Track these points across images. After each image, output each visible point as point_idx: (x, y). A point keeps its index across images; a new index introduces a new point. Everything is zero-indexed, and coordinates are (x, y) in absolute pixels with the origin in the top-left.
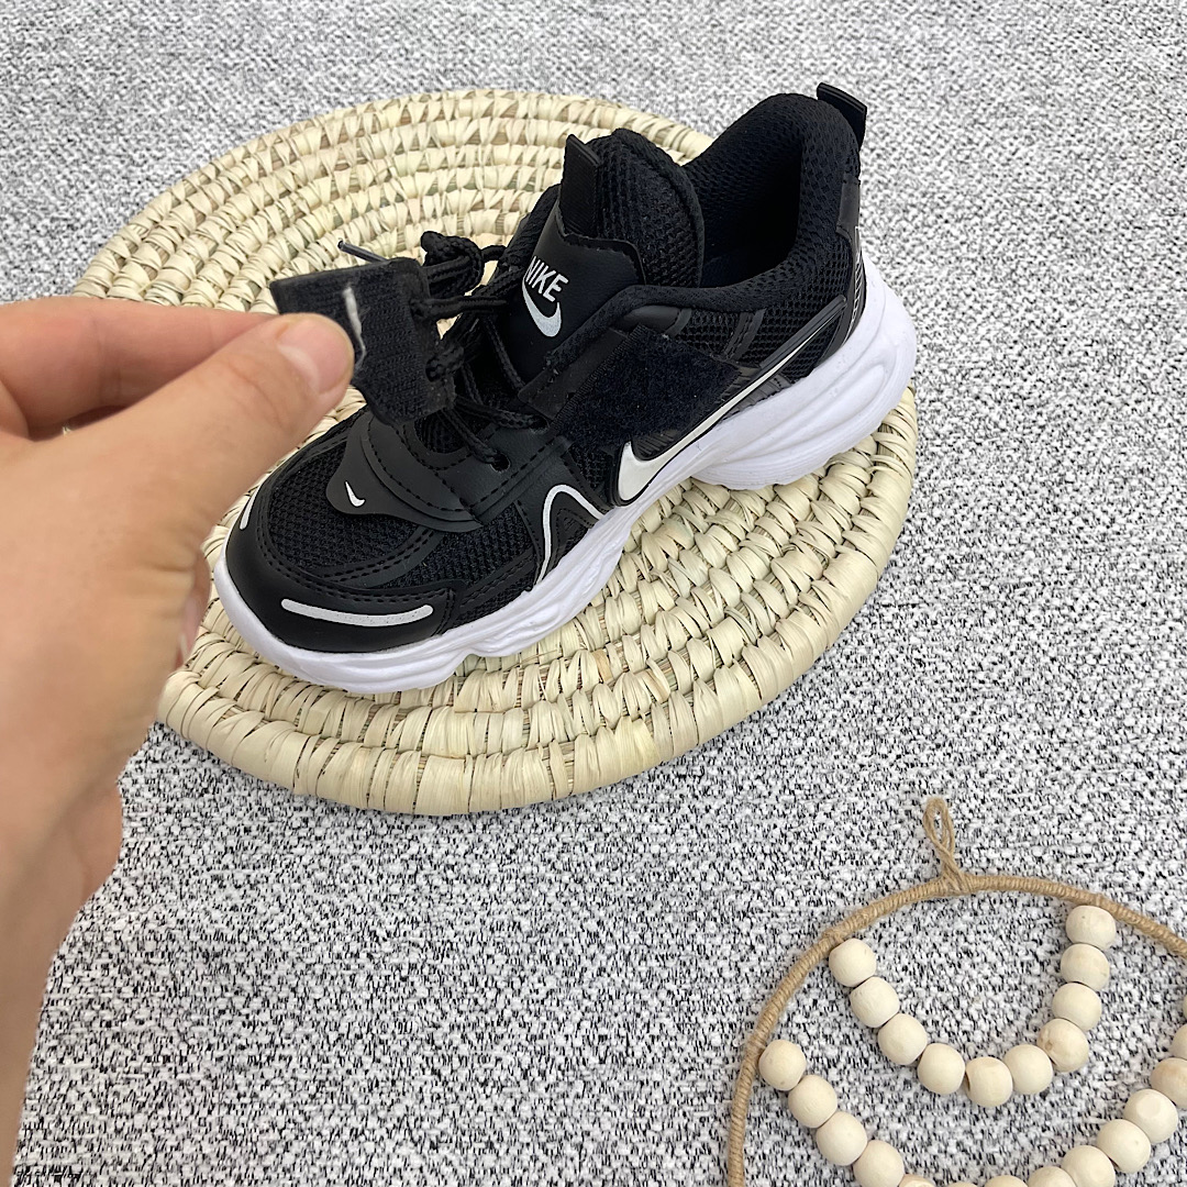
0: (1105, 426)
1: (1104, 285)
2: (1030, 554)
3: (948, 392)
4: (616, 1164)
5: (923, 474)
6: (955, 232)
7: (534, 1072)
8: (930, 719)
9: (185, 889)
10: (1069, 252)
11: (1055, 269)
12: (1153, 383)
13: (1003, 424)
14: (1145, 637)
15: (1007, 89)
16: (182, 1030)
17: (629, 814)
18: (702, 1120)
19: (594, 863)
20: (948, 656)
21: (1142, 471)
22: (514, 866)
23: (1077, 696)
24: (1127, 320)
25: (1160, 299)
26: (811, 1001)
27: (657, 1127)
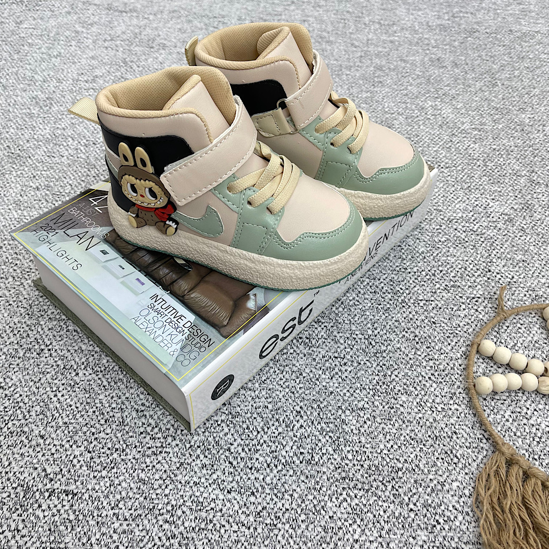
0: (508, 243)
1: (506, 194)
2: (479, 287)
3: (444, 227)
4: (307, 503)
5: (435, 255)
6: (446, 171)
7: (272, 465)
8: (438, 344)
9: (128, 384)
10: (491, 181)
11: (486, 187)
12: (526, 231)
13: (466, 239)
14: (527, 321)
15: (466, 125)
16: (124, 439)
17: (314, 370)
18: (344, 488)
19: (299, 387)
20: (446, 321)
21: (523, 261)
22: (265, 385)
23: (499, 340)
24: (515, 208)
25: (528, 201)
26: (390, 446)
27: (324, 489)
